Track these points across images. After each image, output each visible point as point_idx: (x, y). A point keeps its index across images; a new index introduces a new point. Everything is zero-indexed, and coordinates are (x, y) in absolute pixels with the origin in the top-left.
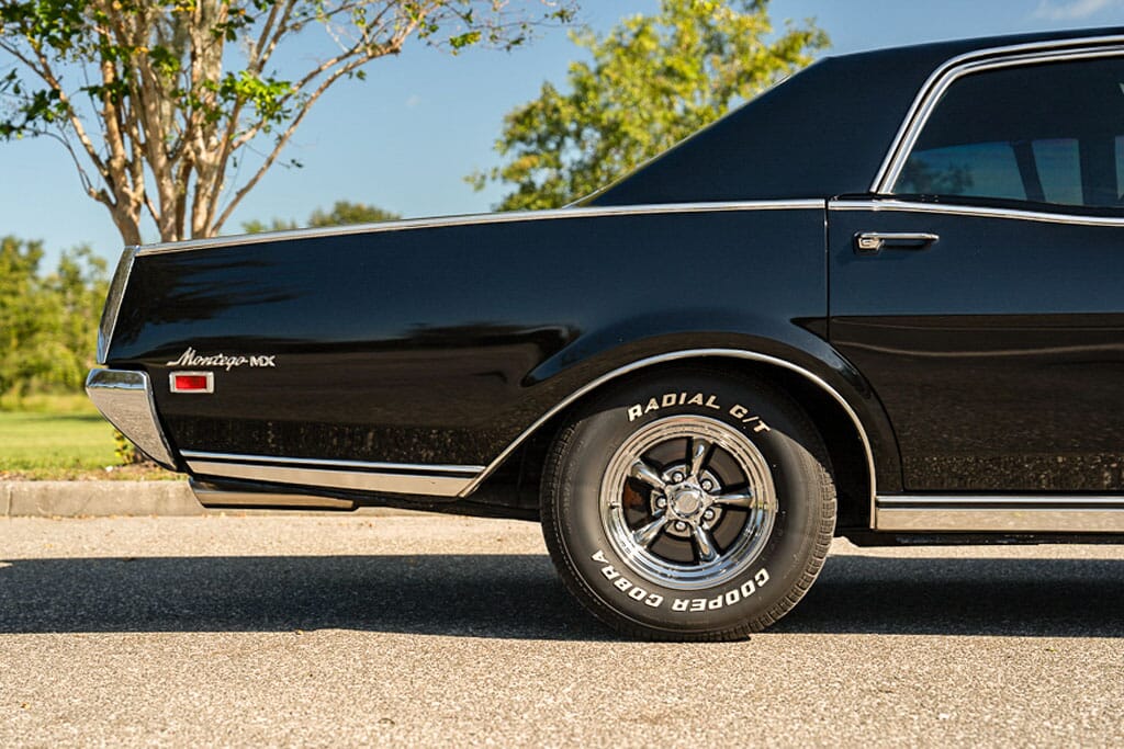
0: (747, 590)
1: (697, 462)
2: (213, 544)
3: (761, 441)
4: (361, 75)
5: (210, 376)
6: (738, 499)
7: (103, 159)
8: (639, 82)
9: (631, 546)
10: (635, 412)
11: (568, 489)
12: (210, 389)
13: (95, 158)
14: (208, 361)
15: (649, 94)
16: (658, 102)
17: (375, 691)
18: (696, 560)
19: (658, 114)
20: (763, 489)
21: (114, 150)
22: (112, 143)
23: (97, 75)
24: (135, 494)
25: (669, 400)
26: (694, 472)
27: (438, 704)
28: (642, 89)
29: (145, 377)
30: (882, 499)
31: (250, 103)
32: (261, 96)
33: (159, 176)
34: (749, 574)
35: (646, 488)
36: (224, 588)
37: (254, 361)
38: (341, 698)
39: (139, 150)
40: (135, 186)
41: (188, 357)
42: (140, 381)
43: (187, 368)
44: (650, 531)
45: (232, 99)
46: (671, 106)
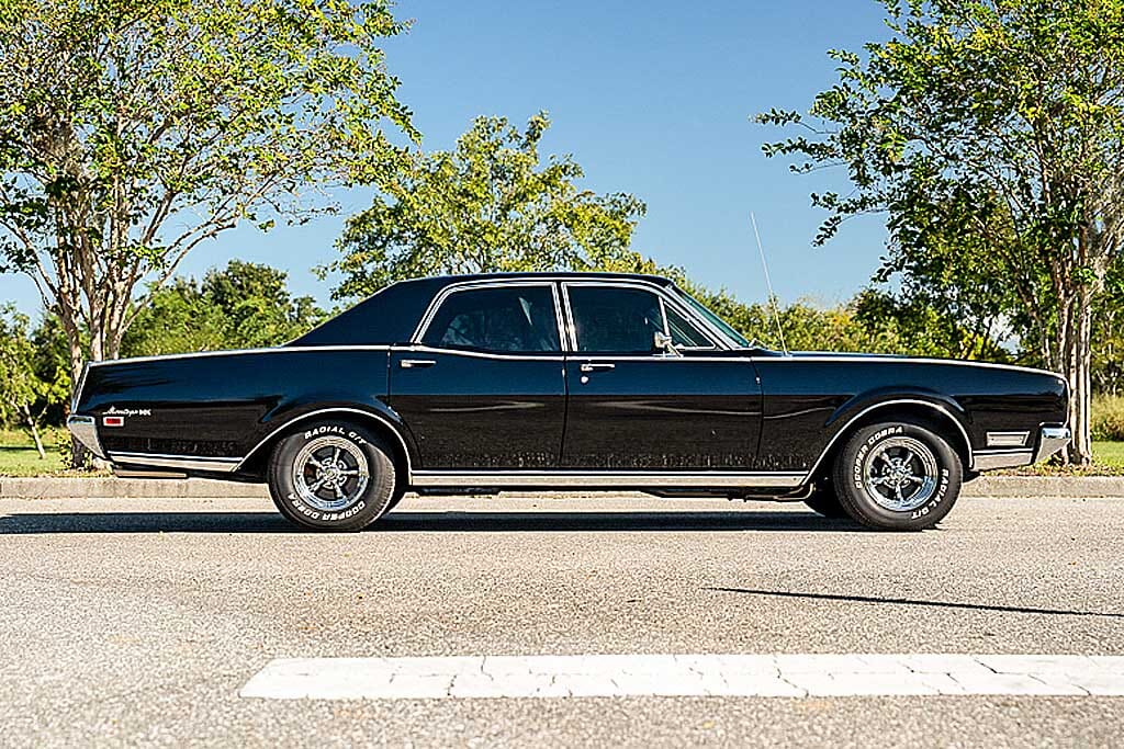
0: (355, 510)
1: (336, 456)
3: (362, 447)
5: (122, 418)
6: (355, 472)
7: (56, 287)
9: (306, 492)
10: (308, 435)
11: (279, 468)
12: (122, 424)
13: (52, 287)
14: (122, 412)
18: (336, 498)
20: (364, 467)
21: (63, 282)
22: (62, 278)
23: (53, 242)
24: (74, 485)
25: (323, 429)
26: (336, 460)
29: (93, 419)
30: (414, 472)
33: (90, 299)
34: (356, 504)
35: (314, 468)
37: (141, 412)
39: (78, 283)
40: (75, 303)
41: (112, 410)
42: (90, 421)
43: (111, 415)
44: (316, 487)
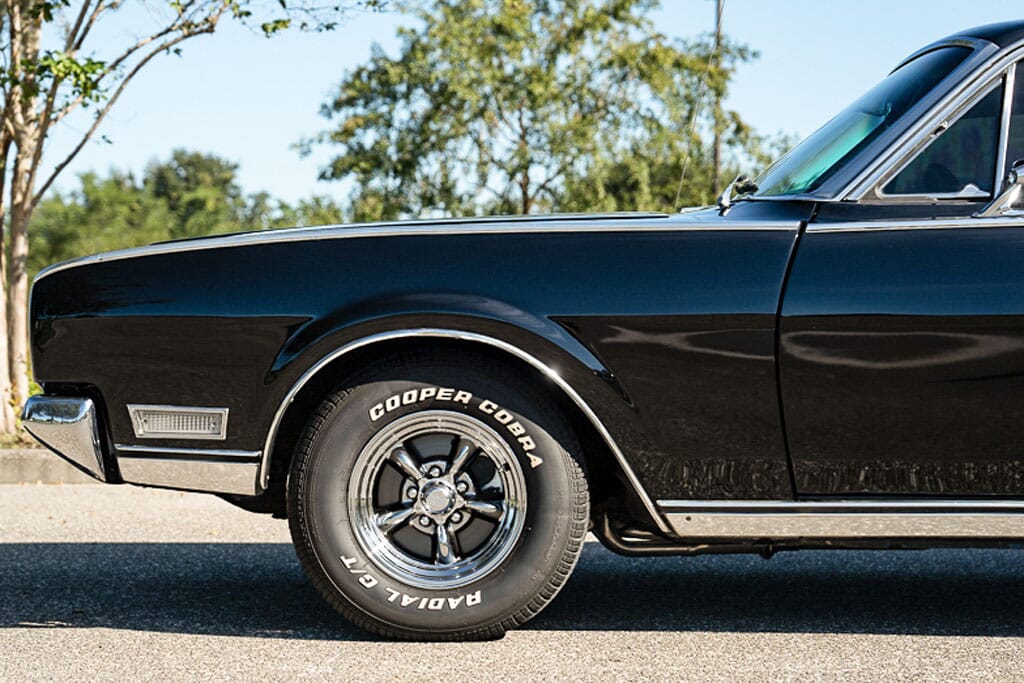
2: (27, 514)
4: (177, 51)
8: (467, 41)
15: (478, 53)
16: (487, 60)
17: (156, 662)
19: (487, 74)
27: (210, 674)
28: (470, 48)
31: (66, 81)
32: (77, 75)
36: (32, 559)
38: (124, 669)
45: (50, 77)
46: (500, 66)
